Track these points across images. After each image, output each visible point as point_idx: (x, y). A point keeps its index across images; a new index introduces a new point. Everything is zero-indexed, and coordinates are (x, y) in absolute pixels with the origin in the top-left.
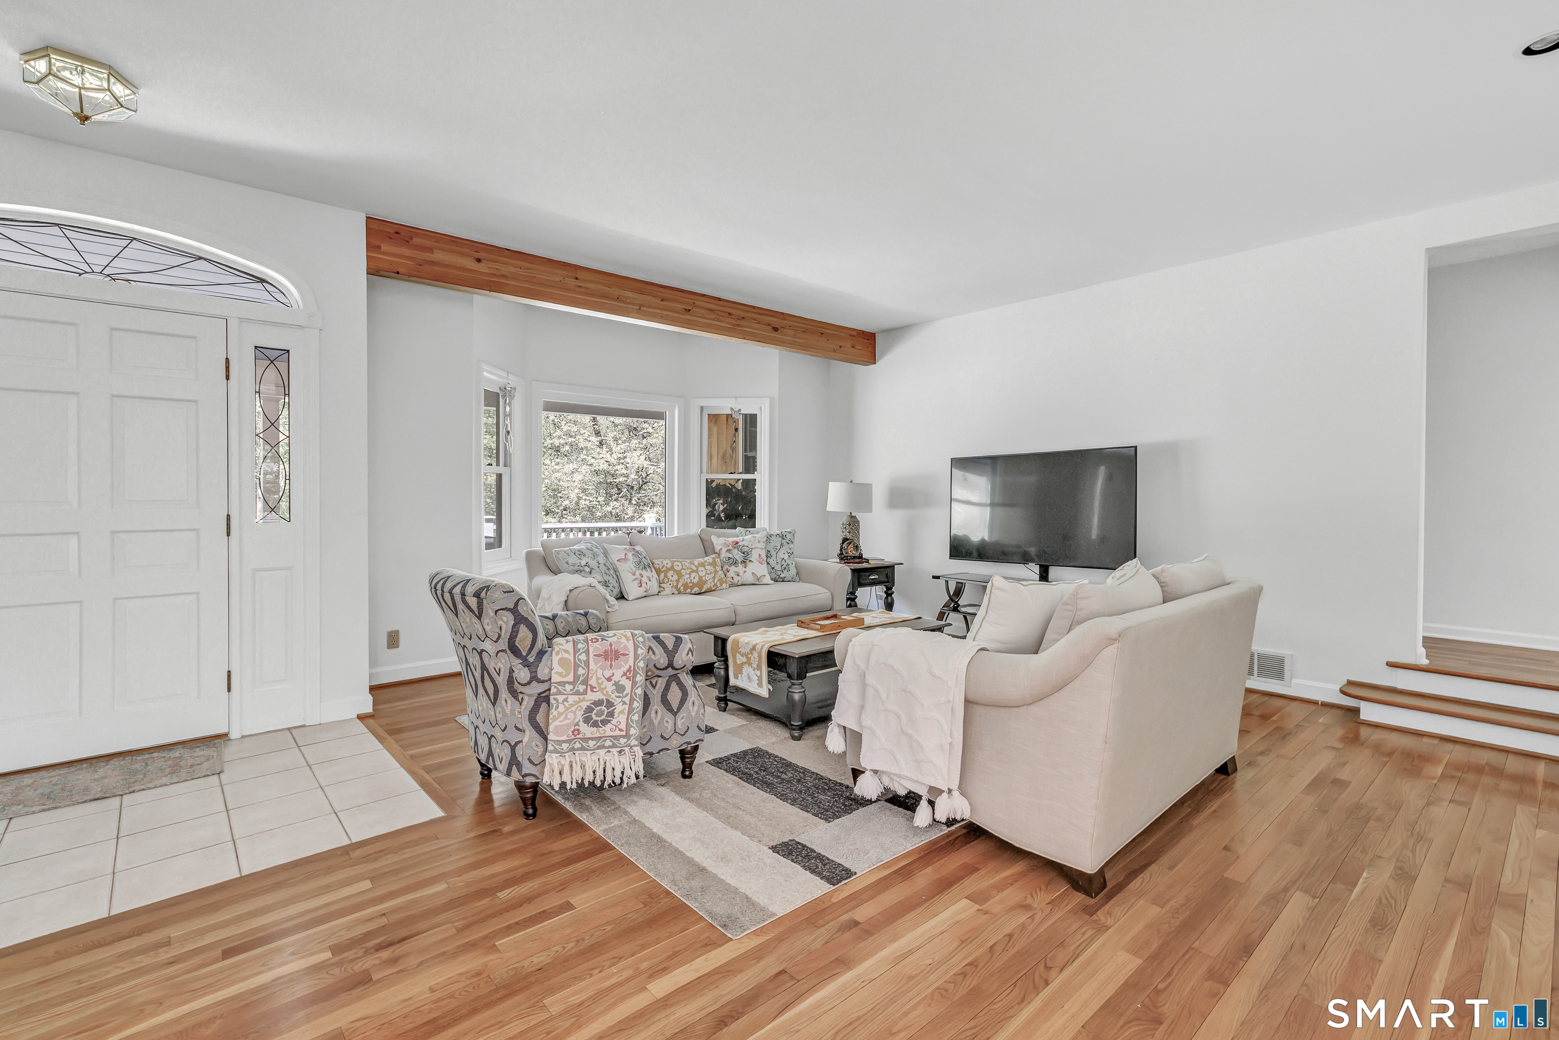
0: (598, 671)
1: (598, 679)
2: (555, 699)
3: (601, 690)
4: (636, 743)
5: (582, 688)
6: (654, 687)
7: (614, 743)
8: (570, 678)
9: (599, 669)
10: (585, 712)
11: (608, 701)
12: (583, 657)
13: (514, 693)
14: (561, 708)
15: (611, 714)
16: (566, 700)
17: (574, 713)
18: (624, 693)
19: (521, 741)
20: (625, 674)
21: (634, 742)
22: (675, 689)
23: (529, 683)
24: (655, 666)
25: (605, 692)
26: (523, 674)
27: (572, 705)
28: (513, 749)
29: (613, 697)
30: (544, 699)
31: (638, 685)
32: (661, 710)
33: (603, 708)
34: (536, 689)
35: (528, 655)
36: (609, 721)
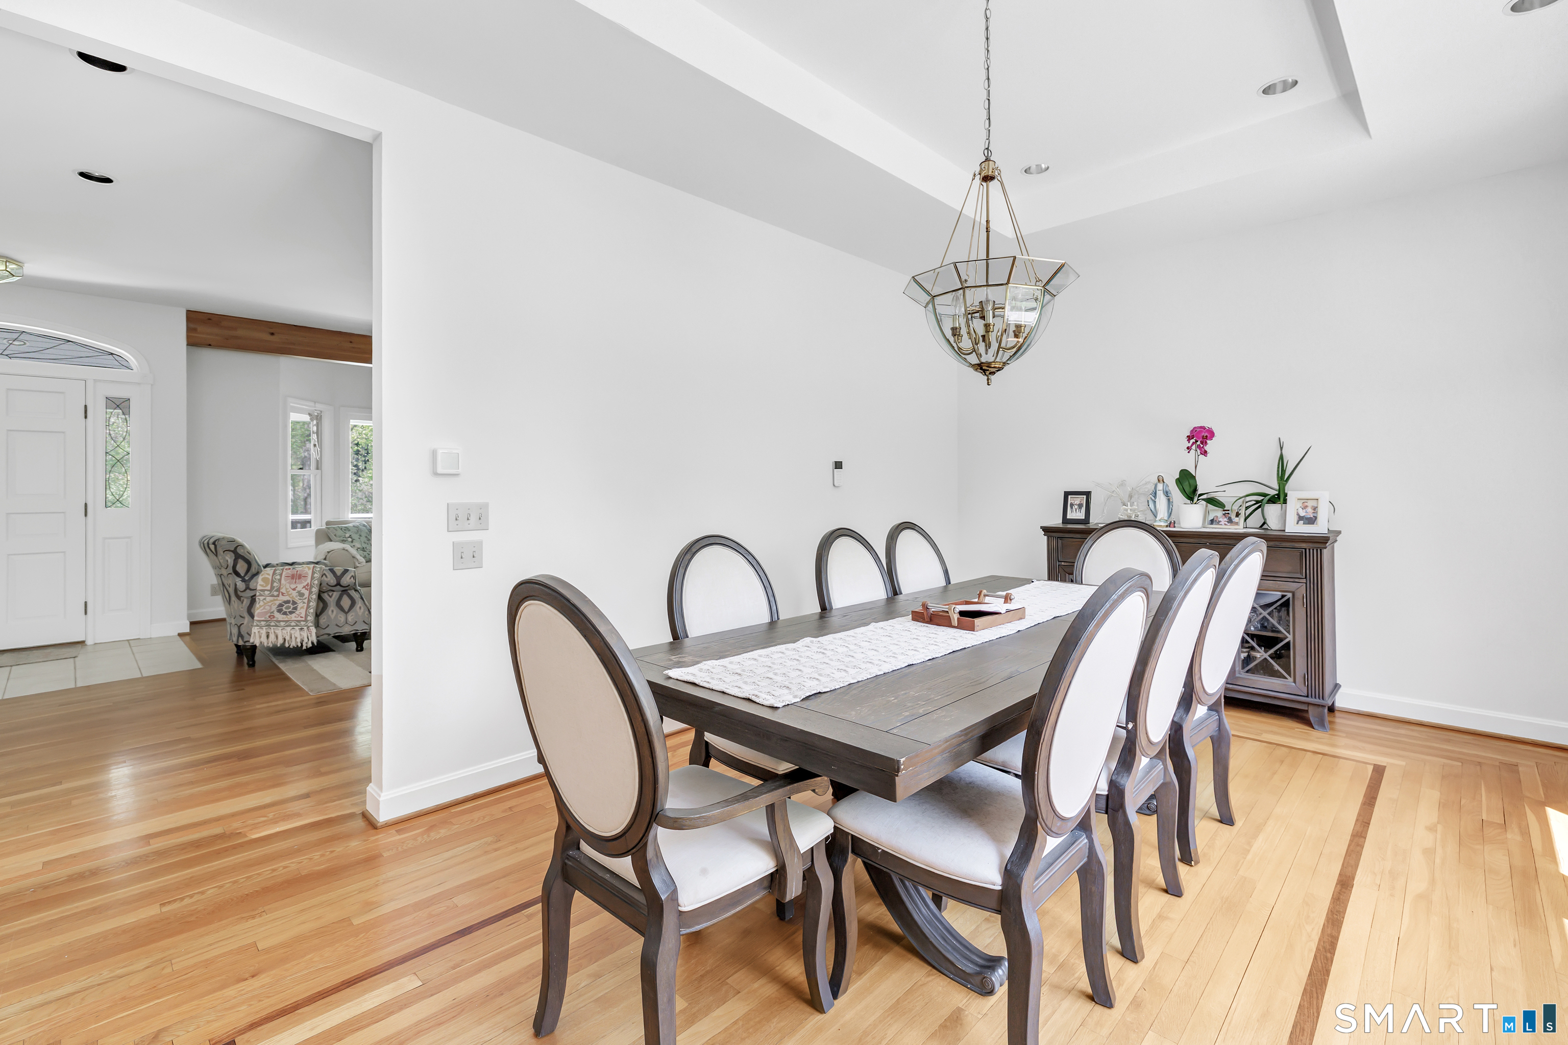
0: (286, 585)
1: (287, 589)
2: (258, 599)
3: (289, 595)
4: (312, 625)
5: (276, 593)
6: (331, 597)
7: (297, 624)
8: (269, 588)
9: (287, 584)
10: (278, 606)
11: (293, 601)
12: (278, 577)
13: (239, 597)
14: (262, 603)
15: (295, 608)
16: (265, 599)
17: (270, 606)
18: (304, 597)
19: (243, 624)
20: (304, 587)
21: (310, 624)
22: (345, 598)
23: (245, 591)
24: (327, 584)
25: (291, 596)
26: (241, 585)
27: (268, 602)
28: (239, 627)
29: (297, 599)
30: (253, 600)
31: (313, 593)
32: (336, 610)
33: (290, 605)
34: (249, 594)
35: (245, 576)
36: (294, 612)
